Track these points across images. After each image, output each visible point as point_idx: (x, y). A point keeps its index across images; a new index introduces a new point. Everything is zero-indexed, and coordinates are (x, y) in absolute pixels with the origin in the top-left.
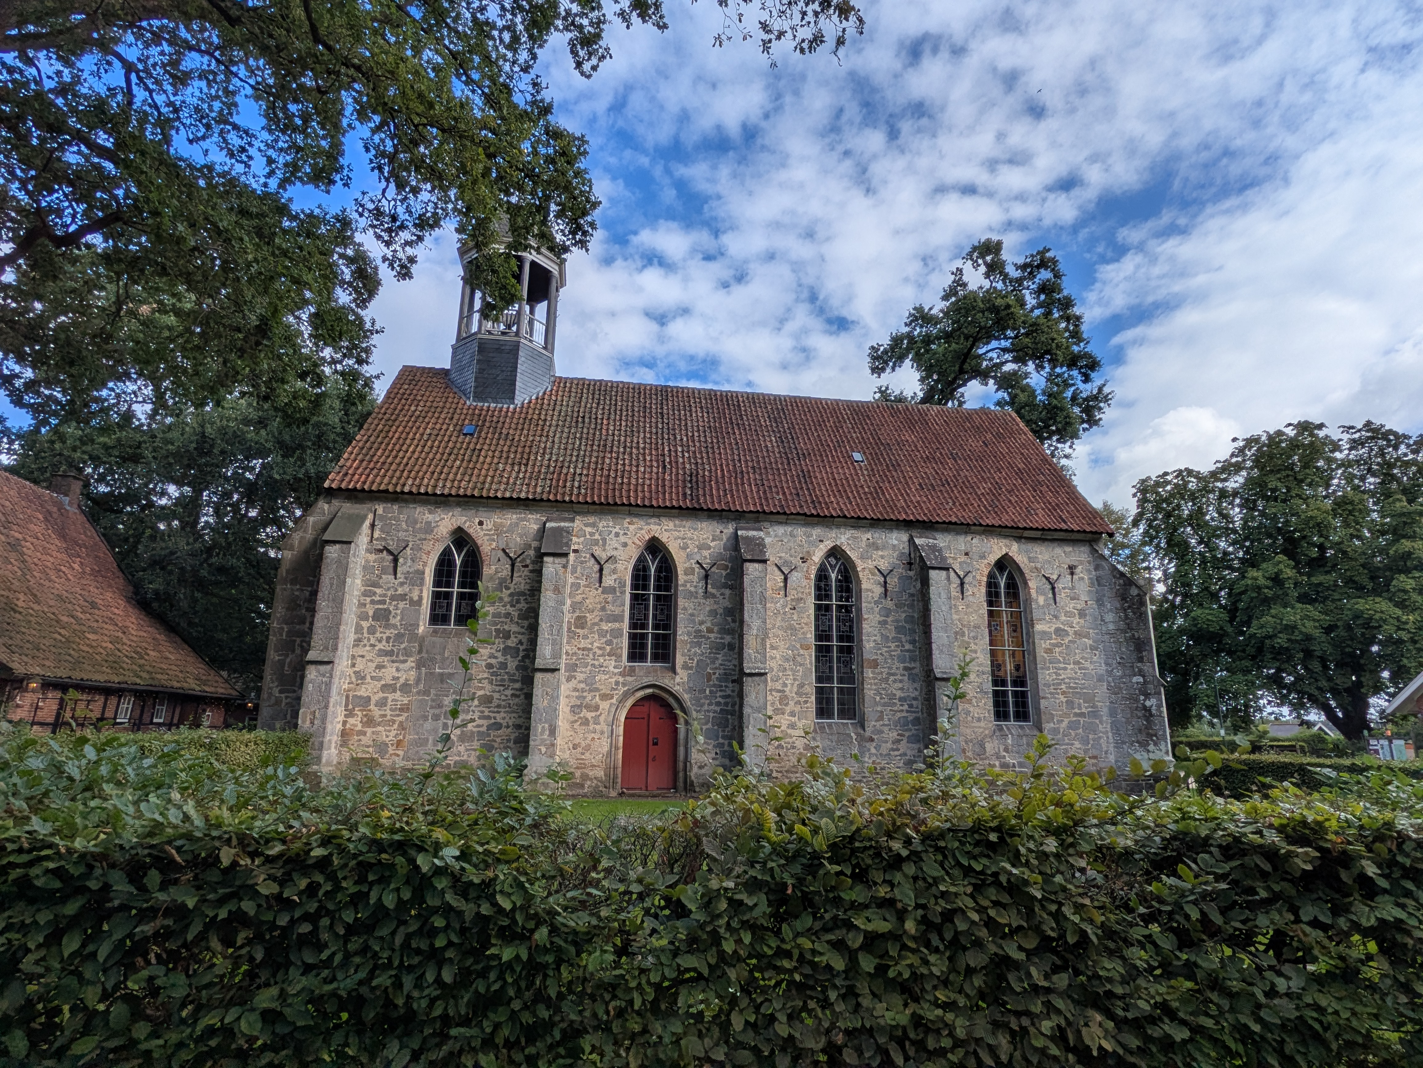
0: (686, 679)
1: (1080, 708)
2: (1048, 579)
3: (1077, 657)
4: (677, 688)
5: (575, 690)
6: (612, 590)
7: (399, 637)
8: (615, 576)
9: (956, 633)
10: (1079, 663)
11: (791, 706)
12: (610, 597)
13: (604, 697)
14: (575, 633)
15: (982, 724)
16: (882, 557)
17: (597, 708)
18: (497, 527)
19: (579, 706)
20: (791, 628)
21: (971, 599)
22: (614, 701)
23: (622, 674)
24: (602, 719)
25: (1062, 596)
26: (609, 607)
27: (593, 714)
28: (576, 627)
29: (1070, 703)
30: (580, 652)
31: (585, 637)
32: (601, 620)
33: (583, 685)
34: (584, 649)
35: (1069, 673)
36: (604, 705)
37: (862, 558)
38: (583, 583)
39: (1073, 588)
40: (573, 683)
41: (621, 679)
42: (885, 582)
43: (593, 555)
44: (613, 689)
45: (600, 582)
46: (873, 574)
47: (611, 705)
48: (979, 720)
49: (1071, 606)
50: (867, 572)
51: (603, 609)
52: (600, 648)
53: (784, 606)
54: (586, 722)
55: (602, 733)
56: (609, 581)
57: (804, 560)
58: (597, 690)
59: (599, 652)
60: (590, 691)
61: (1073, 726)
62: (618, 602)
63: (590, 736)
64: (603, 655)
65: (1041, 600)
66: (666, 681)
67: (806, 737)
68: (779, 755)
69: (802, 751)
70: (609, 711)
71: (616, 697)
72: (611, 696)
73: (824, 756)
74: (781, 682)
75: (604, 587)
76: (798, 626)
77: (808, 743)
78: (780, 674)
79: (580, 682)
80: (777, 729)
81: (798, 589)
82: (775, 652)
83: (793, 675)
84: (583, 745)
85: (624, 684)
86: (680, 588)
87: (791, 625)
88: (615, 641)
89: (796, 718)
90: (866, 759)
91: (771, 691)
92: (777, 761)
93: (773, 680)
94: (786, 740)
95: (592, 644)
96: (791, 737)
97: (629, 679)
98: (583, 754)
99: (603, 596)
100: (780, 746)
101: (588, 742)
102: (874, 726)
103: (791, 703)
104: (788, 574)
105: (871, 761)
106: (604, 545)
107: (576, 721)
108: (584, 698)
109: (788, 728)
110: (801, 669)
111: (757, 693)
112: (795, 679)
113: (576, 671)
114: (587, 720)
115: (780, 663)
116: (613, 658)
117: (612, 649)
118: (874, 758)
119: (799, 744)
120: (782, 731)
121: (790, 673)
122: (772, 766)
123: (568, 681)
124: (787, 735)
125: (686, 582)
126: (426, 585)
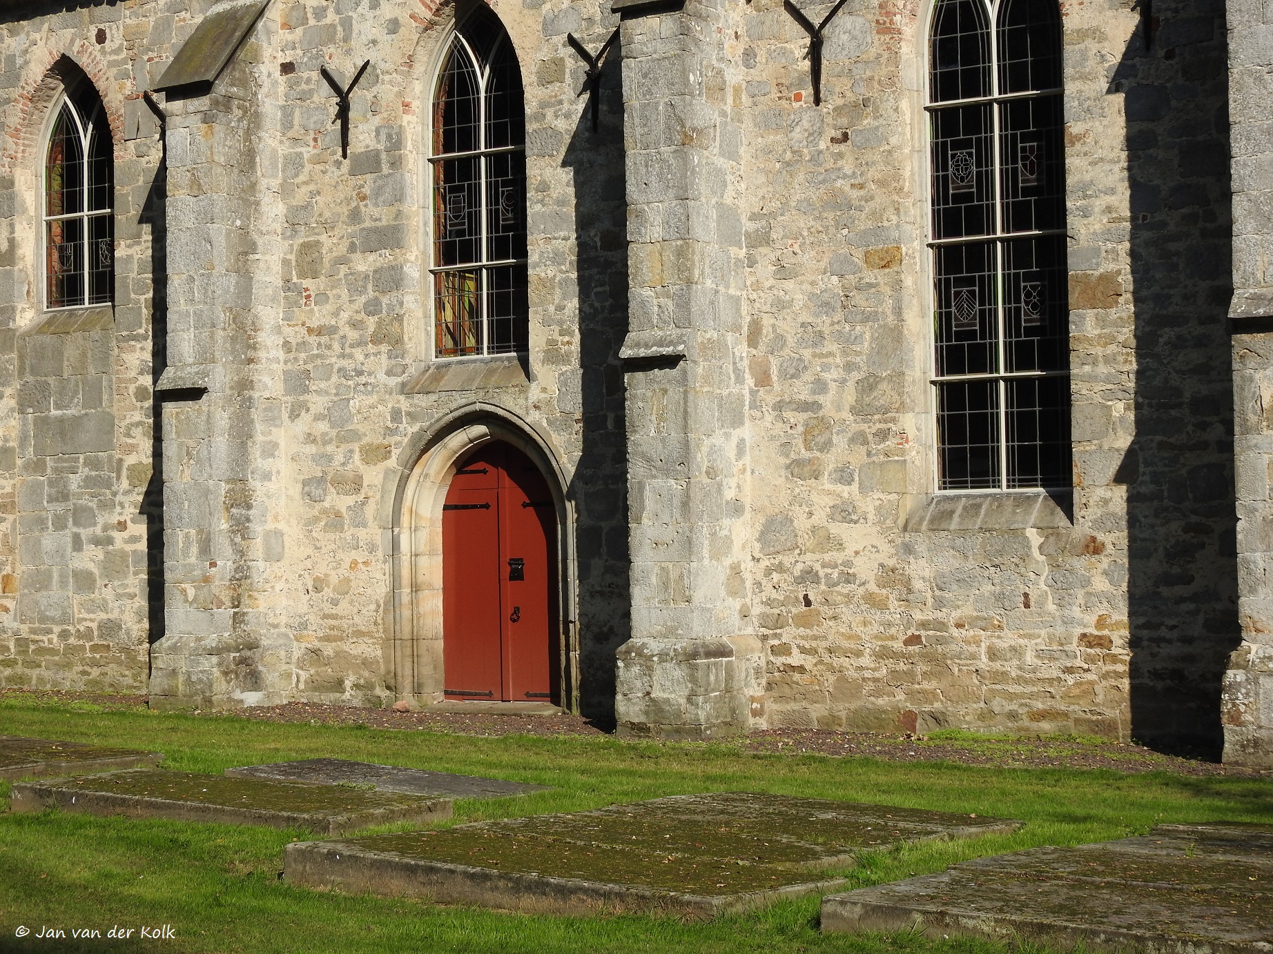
0: (554, 389)
4: (533, 416)
5: (310, 439)
6: (369, 163)
8: (376, 121)
11: (840, 452)
12: (368, 182)
13: (376, 453)
14: (300, 290)
17: (357, 484)
18: (131, 40)
19: (321, 481)
20: (838, 203)
22: (392, 462)
23: (406, 390)
24: (370, 510)
26: (368, 210)
27: (350, 500)
28: (302, 275)
30: (313, 340)
31: (322, 298)
32: (352, 248)
33: (323, 426)
34: (319, 331)
36: (373, 475)
38: (307, 152)
40: (303, 425)
41: (404, 404)
43: (325, 73)
44: (390, 432)
45: (345, 144)
47: (388, 472)
51: (355, 216)
52: (354, 325)
53: (813, 136)
54: (335, 522)
55: (372, 549)
56: (363, 136)
58: (355, 436)
59: (353, 335)
60: (342, 439)
62: (387, 195)
63: (348, 557)
64: (360, 343)
66: (510, 403)
67: (886, 549)
68: (808, 603)
69: (872, 587)
70: (384, 491)
71: (395, 452)
72: (387, 455)
73: (939, 604)
74: (808, 377)
75: (357, 157)
76: (855, 194)
77: (891, 563)
78: (807, 353)
79: (318, 418)
80: (802, 523)
81: (858, 71)
82: (789, 285)
83: (845, 353)
84: (334, 580)
85: (412, 416)
86: (530, 127)
87: (834, 194)
88: (385, 300)
89: (855, 487)
90: (1076, 612)
91: (779, 407)
92: (802, 621)
93: (783, 374)
94: (827, 557)
95: (336, 314)
96: (841, 546)
97: (422, 401)
98: (335, 603)
99: (353, 181)
100: (809, 576)
101: (344, 571)
102: (1106, 502)
103: (840, 442)
104: (823, 25)
105: (1092, 619)
106: (346, 39)
107: (316, 519)
108: (329, 458)
109: (832, 517)
110: (866, 333)
111: (661, 418)
112: (849, 367)
113: (306, 390)
114: (338, 515)
115: (805, 317)
116: (384, 348)
117: (379, 324)
118: (1102, 609)
119: (866, 569)
120: (814, 530)
121: (833, 347)
122: (788, 634)
123: (294, 415)
124: (827, 542)
125: (543, 105)
126: (25, 210)
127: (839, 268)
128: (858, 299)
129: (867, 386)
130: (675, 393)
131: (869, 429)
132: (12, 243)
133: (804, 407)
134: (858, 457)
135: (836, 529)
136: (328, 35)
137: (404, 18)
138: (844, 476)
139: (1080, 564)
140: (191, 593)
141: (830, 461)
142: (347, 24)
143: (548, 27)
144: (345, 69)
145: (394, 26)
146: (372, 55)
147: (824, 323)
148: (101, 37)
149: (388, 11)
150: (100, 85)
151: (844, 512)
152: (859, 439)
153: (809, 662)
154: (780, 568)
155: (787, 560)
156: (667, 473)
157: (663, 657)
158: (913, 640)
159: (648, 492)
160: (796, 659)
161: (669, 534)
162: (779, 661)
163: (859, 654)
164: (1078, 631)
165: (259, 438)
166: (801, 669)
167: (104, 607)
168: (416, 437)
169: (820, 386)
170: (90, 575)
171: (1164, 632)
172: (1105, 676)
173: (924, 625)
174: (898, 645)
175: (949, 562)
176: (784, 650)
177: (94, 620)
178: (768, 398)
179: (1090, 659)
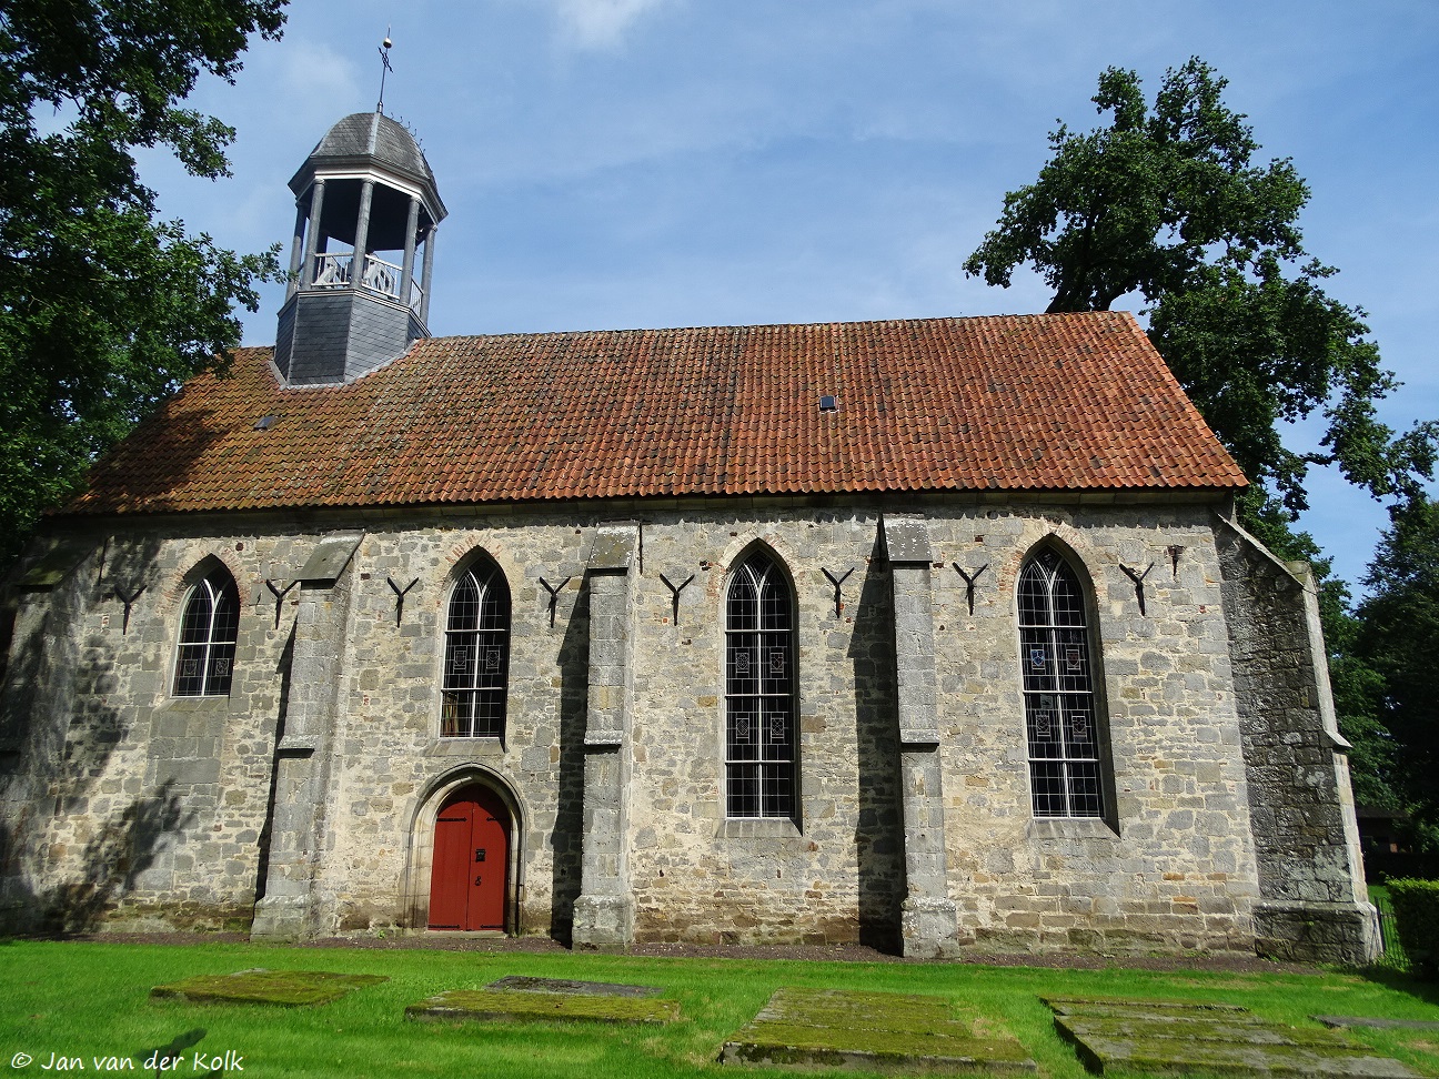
0: (519, 758)
1: (1190, 789)
2: (1129, 572)
3: (1186, 703)
4: (506, 772)
5: (359, 779)
6: (414, 631)
7: (125, 712)
8: (420, 609)
9: (961, 669)
10: (1188, 712)
11: (682, 796)
12: (412, 641)
13: (401, 789)
14: (360, 696)
15: (1007, 821)
16: (833, 553)
17: (389, 806)
18: (260, 553)
19: (364, 804)
20: (684, 672)
21: (986, 612)
22: (414, 794)
23: (425, 754)
24: (396, 821)
25: (1157, 600)
26: (410, 655)
27: (383, 815)
28: (363, 688)
29: (1172, 785)
30: (368, 724)
31: (375, 701)
32: (398, 675)
33: (369, 773)
34: (372, 719)
35: (1171, 731)
36: (400, 802)
37: (800, 557)
38: (374, 622)
39: (1177, 585)
40: (356, 771)
41: (424, 762)
42: (838, 593)
43: (389, 581)
44: (412, 777)
45: (399, 620)
46: (818, 581)
47: (410, 800)
48: (1001, 813)
49: (1173, 616)
50: (808, 577)
51: (402, 658)
52: (395, 716)
53: (673, 640)
54: (372, 827)
55: (395, 843)
56: (410, 616)
57: (705, 565)
58: (390, 778)
59: (394, 722)
60: (380, 780)
61: (1176, 821)
62: (424, 648)
63: (378, 848)
64: (399, 727)
65: (1117, 608)
66: (491, 764)
67: (705, 846)
68: (662, 875)
69: (698, 866)
70: (406, 810)
71: (416, 789)
72: (410, 788)
73: (734, 876)
74: (666, 758)
75: (405, 627)
76: (694, 669)
77: (708, 854)
78: (666, 746)
79: (365, 768)
80: (659, 832)
81: (697, 611)
82: (657, 711)
83: (686, 747)
84: (367, 861)
85: (429, 769)
86: (513, 621)
87: (683, 668)
88: (417, 705)
89: (690, 814)
90: (804, 880)
91: (649, 772)
92: (658, 884)
93: (652, 756)
94: (673, 850)
95: (384, 710)
96: (681, 845)
97: (435, 761)
98: (367, 875)
99: (402, 640)
100: (663, 860)
101: (375, 856)
102: (819, 825)
103: (682, 791)
104: (680, 589)
105: (812, 883)
106: (405, 565)
107: (359, 826)
108: (372, 791)
109: (676, 830)
110: (698, 737)
111: (605, 776)
112: (688, 754)
113: (360, 752)
114: (374, 823)
115: (665, 728)
116: (414, 730)
117: (412, 718)
118: (817, 878)
119: (694, 857)
120: (667, 836)
121: (680, 744)
122: (649, 892)
123: (350, 766)
124: (673, 842)
125: (523, 610)
126: (167, 638)
127: (684, 705)
128: (694, 720)
129: (698, 763)
130: (613, 765)
131: (698, 786)
132: (158, 657)
133: (664, 773)
134: (692, 799)
135: (678, 836)
136: (394, 562)
137: (442, 558)
138: (684, 808)
139: (806, 856)
141: (677, 801)
142: (406, 558)
143: (528, 573)
144: (403, 581)
145: (435, 562)
146: (420, 575)
147: (675, 731)
148: (239, 547)
149: (432, 554)
150: (236, 573)
151: (683, 827)
152: (693, 790)
153: (661, 907)
154: (647, 856)
155: (651, 852)
156: (607, 806)
157: (603, 905)
158: (719, 894)
159: (595, 816)
160: (654, 905)
161: (607, 838)
162: (645, 906)
163: (689, 902)
164: (805, 889)
165: (332, 778)
166: (657, 910)
167: (197, 878)
168: (430, 781)
169: (672, 763)
170: (190, 858)
171: (847, 890)
172: (818, 912)
173: (724, 886)
174: (711, 897)
175: (738, 854)
176: (647, 900)
177: (187, 887)
178: (643, 767)
179: (810, 904)
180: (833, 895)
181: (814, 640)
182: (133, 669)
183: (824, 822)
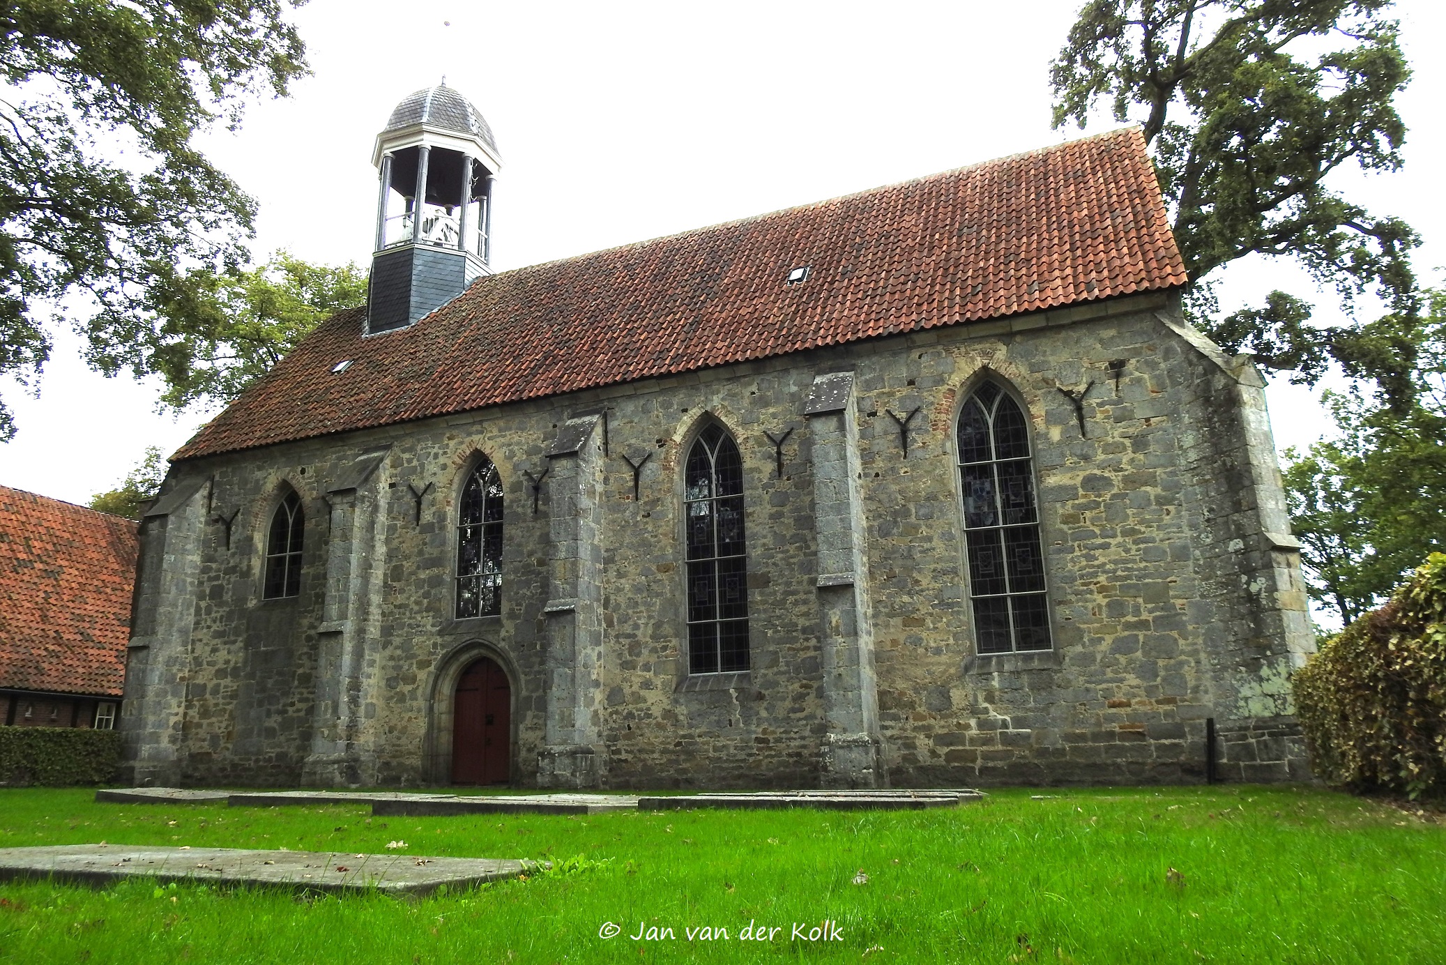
0: (512, 632)
1: (1137, 611)
2: (1068, 394)
3: (1131, 522)
4: (502, 644)
5: (392, 658)
6: (429, 528)
7: (230, 616)
8: (434, 509)
9: (895, 514)
10: (1133, 532)
12: (428, 538)
13: (423, 665)
14: (391, 587)
15: (944, 658)
16: (774, 416)
17: (413, 679)
18: (318, 473)
19: (396, 679)
20: (645, 544)
21: (920, 454)
22: (432, 668)
23: (440, 633)
24: (420, 692)
25: (1098, 419)
26: (427, 549)
27: (410, 687)
28: (393, 580)
29: (1116, 608)
30: (396, 610)
31: (402, 591)
32: (418, 567)
33: (399, 652)
34: (400, 607)
35: (1114, 552)
36: (422, 675)
37: (745, 423)
38: (399, 524)
39: (1120, 400)
40: (389, 651)
41: (439, 640)
42: (779, 453)
43: (410, 488)
44: (431, 653)
45: (418, 519)
46: (761, 444)
47: (429, 673)
48: (938, 651)
49: (1116, 434)
50: (751, 442)
51: (421, 553)
52: (417, 603)
53: (635, 514)
54: (402, 698)
55: (420, 711)
56: (427, 516)
57: (661, 443)
58: (414, 656)
59: (416, 608)
60: (407, 658)
61: (1123, 646)
62: (437, 542)
63: (406, 716)
64: (419, 612)
65: (1055, 434)
66: (491, 638)
67: (666, 701)
68: (630, 728)
69: (659, 719)
70: (427, 682)
71: (434, 663)
72: (429, 663)
73: (691, 726)
74: (631, 622)
75: (423, 526)
76: (653, 540)
77: (668, 707)
78: (630, 612)
79: (397, 648)
80: (627, 690)
81: (654, 486)
82: (623, 581)
83: (648, 611)
84: (399, 727)
85: (443, 646)
86: (505, 512)
87: (643, 540)
88: (433, 592)
89: (652, 673)
90: (753, 727)
91: (617, 637)
92: (627, 737)
93: (620, 621)
94: (639, 706)
95: (408, 598)
96: (645, 701)
97: (448, 638)
98: (399, 738)
99: (420, 537)
100: (630, 715)
101: (404, 723)
102: (765, 675)
103: (645, 652)
104: (639, 467)
105: (760, 730)
106: (422, 472)
107: (392, 697)
108: (401, 667)
109: (641, 687)
110: (658, 602)
111: (563, 640)
112: (650, 617)
113: (392, 635)
114: (404, 694)
115: (630, 595)
116: (431, 614)
117: (429, 603)
118: (765, 725)
119: (656, 711)
120: (633, 693)
121: (643, 608)
122: (621, 744)
123: (384, 647)
124: (638, 699)
125: (512, 501)
126: (257, 552)
127: (646, 572)
128: (654, 586)
129: (658, 626)
130: (569, 629)
131: (659, 646)
132: (249, 567)
133: (628, 636)
134: (653, 659)
135: (643, 693)
136: (413, 471)
137: (449, 462)
138: (647, 668)
139: (755, 704)
140: (326, 732)
141: (641, 661)
142: (422, 466)
143: (516, 467)
144: (420, 484)
145: (444, 467)
146: (433, 480)
147: (638, 598)
148: (303, 471)
149: (442, 460)
150: (301, 493)
151: (647, 685)
152: (654, 650)
153: (630, 757)
154: (617, 712)
155: (620, 708)
156: (565, 666)
157: (561, 754)
158: (679, 744)
159: (555, 675)
160: (624, 756)
161: (565, 694)
162: (615, 757)
163: (653, 752)
164: (754, 736)
165: (367, 657)
166: (626, 761)
167: (280, 745)
168: (444, 656)
169: (636, 627)
170: (274, 729)
171: (792, 735)
172: (767, 757)
173: (684, 737)
174: (671, 747)
175: (695, 707)
176: (618, 752)
177: (272, 753)
178: (612, 633)
179: (759, 749)
180: (778, 740)
181: (758, 501)
182: (233, 578)
183: (770, 672)
